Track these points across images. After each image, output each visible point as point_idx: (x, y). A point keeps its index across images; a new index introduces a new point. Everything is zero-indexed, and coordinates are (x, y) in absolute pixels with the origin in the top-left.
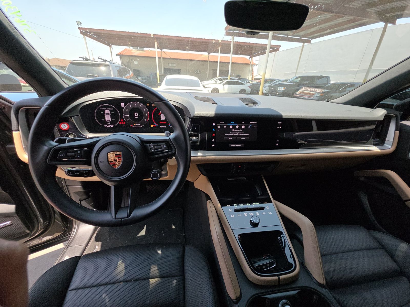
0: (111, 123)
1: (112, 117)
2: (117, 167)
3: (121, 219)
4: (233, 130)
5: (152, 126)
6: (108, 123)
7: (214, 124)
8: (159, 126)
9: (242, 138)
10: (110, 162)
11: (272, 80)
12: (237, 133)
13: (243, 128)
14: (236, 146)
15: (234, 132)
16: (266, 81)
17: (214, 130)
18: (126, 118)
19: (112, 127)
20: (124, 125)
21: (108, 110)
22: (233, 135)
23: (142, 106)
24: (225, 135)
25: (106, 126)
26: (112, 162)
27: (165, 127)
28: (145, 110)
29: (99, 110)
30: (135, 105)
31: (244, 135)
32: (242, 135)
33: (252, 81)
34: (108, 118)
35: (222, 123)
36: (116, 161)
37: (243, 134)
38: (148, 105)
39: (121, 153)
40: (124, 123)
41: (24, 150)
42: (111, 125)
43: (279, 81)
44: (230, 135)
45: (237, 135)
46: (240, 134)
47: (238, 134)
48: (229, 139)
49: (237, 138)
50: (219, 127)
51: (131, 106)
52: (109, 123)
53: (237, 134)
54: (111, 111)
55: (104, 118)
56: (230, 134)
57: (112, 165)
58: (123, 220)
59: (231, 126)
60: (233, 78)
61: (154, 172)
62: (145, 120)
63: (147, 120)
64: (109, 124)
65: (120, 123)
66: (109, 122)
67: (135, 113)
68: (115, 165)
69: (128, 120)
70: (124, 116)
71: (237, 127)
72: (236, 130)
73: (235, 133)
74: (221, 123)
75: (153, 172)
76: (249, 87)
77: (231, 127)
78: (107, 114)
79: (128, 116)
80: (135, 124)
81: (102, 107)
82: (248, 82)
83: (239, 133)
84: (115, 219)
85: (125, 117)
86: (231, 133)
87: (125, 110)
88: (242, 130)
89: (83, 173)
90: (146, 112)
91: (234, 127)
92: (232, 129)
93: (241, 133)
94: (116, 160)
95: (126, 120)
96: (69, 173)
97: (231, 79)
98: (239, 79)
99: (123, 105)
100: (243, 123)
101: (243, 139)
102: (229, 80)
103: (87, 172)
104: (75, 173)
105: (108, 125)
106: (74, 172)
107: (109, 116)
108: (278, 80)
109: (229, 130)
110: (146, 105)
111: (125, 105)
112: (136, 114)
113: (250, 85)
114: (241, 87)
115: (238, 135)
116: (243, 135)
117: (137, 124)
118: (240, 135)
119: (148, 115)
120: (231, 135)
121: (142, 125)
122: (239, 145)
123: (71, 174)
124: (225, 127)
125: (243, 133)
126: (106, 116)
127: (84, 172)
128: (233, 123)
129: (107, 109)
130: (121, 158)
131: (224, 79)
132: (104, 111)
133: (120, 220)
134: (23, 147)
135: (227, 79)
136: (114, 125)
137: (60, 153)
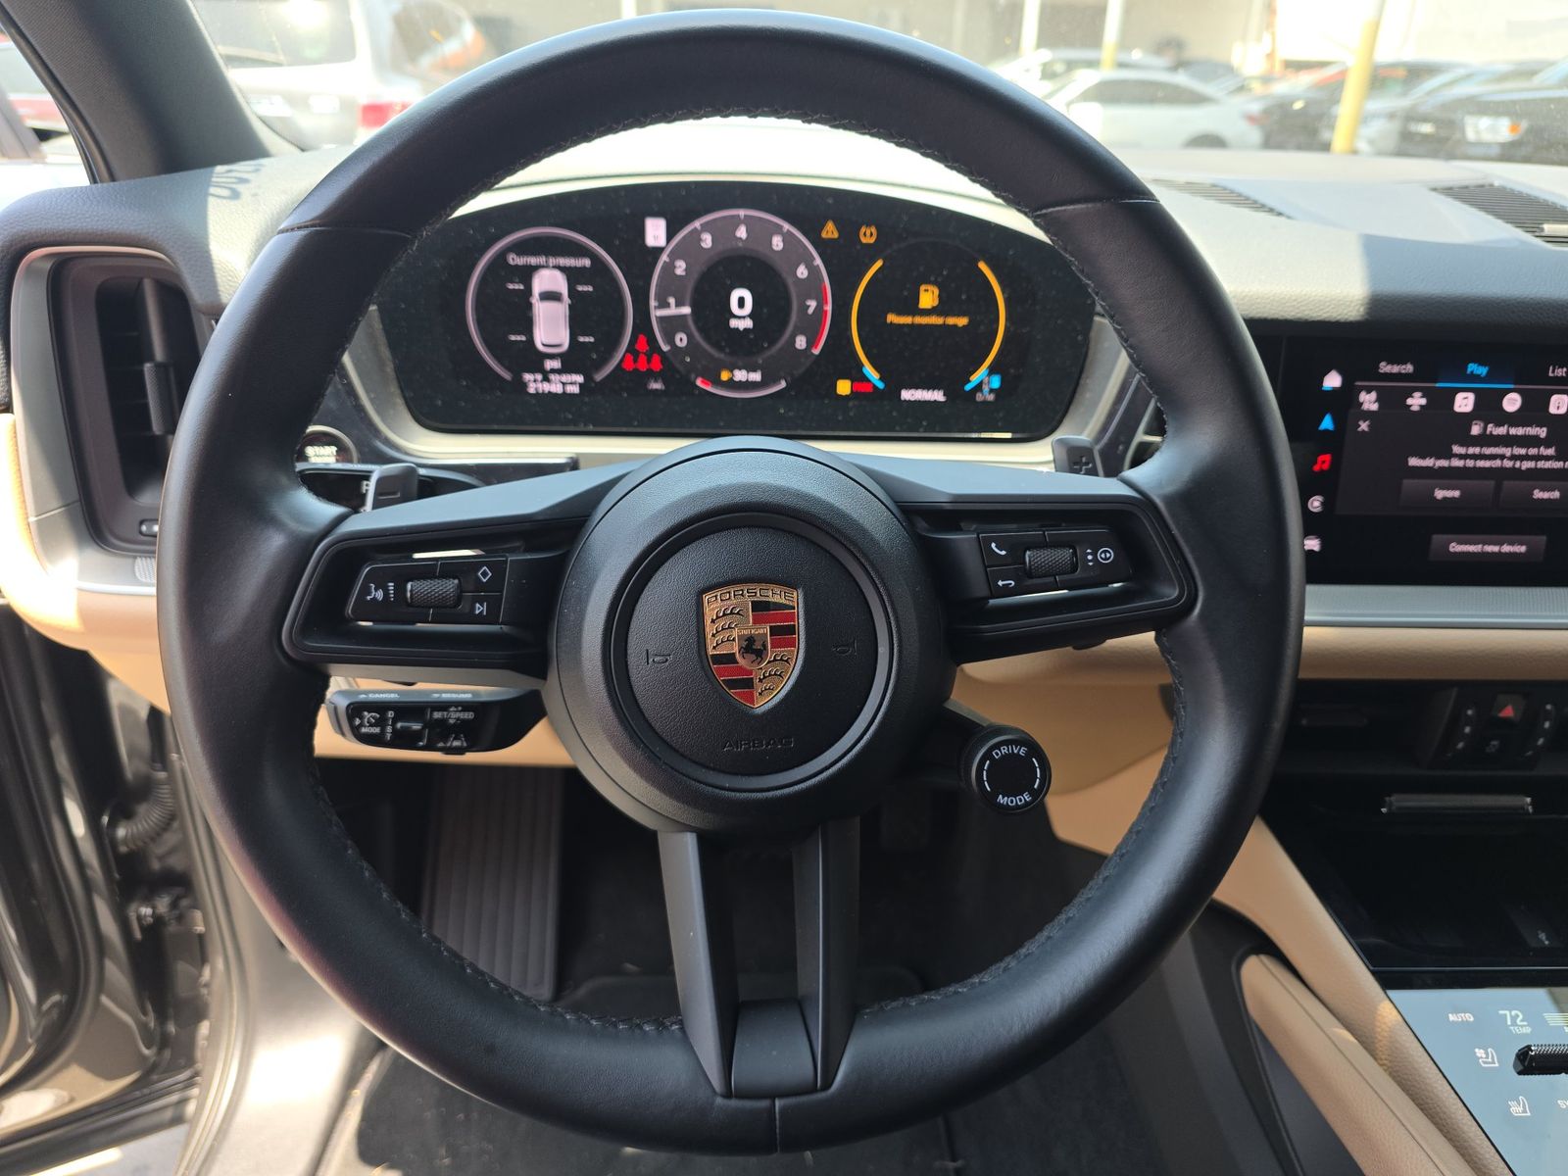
0: (571, 361)
1: (577, 324)
2: (764, 702)
3: (772, 1095)
4: (1476, 430)
5: (844, 387)
6: (550, 364)
7: (1333, 381)
8: (893, 391)
9: (1538, 494)
10: (718, 659)
11: (1416, 72)
12: (1507, 452)
13: (1553, 410)
14: (1489, 548)
15: (1485, 440)
16: (1379, 79)
17: (1327, 423)
18: (671, 325)
19: (575, 389)
20: (656, 381)
21: (555, 267)
22: (1470, 463)
23: (788, 238)
24: (1413, 462)
25: (534, 383)
26: (730, 658)
27: (937, 396)
28: (802, 272)
29: (500, 269)
30: (742, 232)
31: (1559, 465)
32: (1541, 464)
33: (1267, 79)
34: (551, 328)
35: (1395, 369)
36: (760, 654)
37: (1547, 458)
38: (830, 231)
39: (796, 599)
40: (657, 366)
41: (36, 540)
42: (565, 378)
43: (1469, 77)
44: (1450, 468)
45: (1502, 469)
46: (1526, 458)
47: (1514, 458)
48: (1440, 494)
49: (1498, 488)
50: (1369, 401)
51: (707, 241)
52: (556, 364)
53: (1503, 458)
54: (572, 275)
55: (527, 326)
56: (1450, 455)
57: (732, 684)
58: (783, 1110)
59: (1460, 397)
60: (1137, 55)
61: (1004, 750)
62: (801, 342)
63: (811, 343)
64: (553, 371)
65: (629, 367)
66: (552, 357)
67: (736, 294)
68: (748, 684)
69: (681, 340)
70: (656, 313)
71: (1512, 403)
72: (1501, 431)
73: (1488, 451)
74: (1385, 368)
75: (997, 746)
76: (1251, 119)
77: (1464, 403)
78: (550, 296)
79: (683, 317)
80: (725, 376)
81: (522, 248)
82: (1241, 89)
83: (1523, 451)
84: (728, 1094)
85: (661, 319)
86: (1457, 449)
87: (669, 267)
88: (1543, 432)
89: (443, 722)
90: (812, 286)
91: (1490, 405)
92: (1467, 419)
93: (1533, 451)
94: (758, 646)
95: (670, 341)
96: (361, 718)
97: (1122, 65)
98: (1180, 65)
99: (655, 232)
100: (1561, 372)
101: (1546, 495)
102: (1107, 73)
103: (469, 715)
104: (395, 720)
105: (546, 379)
106: (391, 714)
107: (560, 311)
108: (1462, 72)
109: (1445, 429)
110: (813, 232)
111: (670, 237)
112: (741, 303)
113: (1255, 108)
114: (1199, 120)
115: (1508, 464)
116: (1548, 465)
117: (740, 375)
118: (1527, 465)
119: (820, 309)
120: (1457, 463)
121: (776, 381)
122: (1512, 543)
123: (371, 725)
124: (1417, 401)
125: (1551, 451)
126: (542, 311)
127: (454, 716)
128: (1482, 371)
129: (552, 261)
130: (791, 630)
131: (1071, 65)
132: (527, 274)
133: (764, 1104)
134: (29, 524)
135: (1092, 64)
136: (588, 378)
137: (369, 578)
